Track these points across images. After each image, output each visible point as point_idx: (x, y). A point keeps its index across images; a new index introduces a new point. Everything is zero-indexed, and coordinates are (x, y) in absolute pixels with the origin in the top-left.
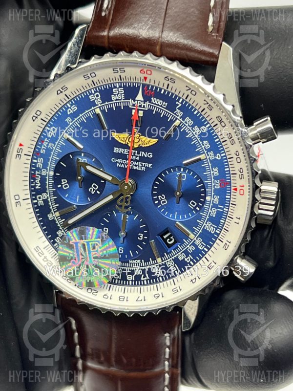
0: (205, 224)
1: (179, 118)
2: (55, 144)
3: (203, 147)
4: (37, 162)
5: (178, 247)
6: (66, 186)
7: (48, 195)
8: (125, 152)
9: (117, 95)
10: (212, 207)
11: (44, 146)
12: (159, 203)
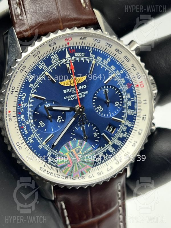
0: (127, 112)
1: (93, 59)
2: (28, 103)
3: (112, 70)
4: (21, 118)
5: (117, 131)
6: (42, 125)
7: (35, 135)
8: (70, 90)
9: (55, 59)
10: (128, 101)
11: (22, 107)
12: (99, 111)
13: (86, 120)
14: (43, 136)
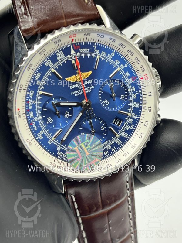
0: (133, 105)
1: (98, 54)
2: (36, 100)
3: (116, 64)
4: (30, 115)
5: (124, 124)
6: (51, 121)
7: (44, 131)
8: (77, 86)
9: (60, 56)
10: (133, 94)
11: (30, 104)
12: (105, 105)
13: (93, 114)
14: (52, 132)
